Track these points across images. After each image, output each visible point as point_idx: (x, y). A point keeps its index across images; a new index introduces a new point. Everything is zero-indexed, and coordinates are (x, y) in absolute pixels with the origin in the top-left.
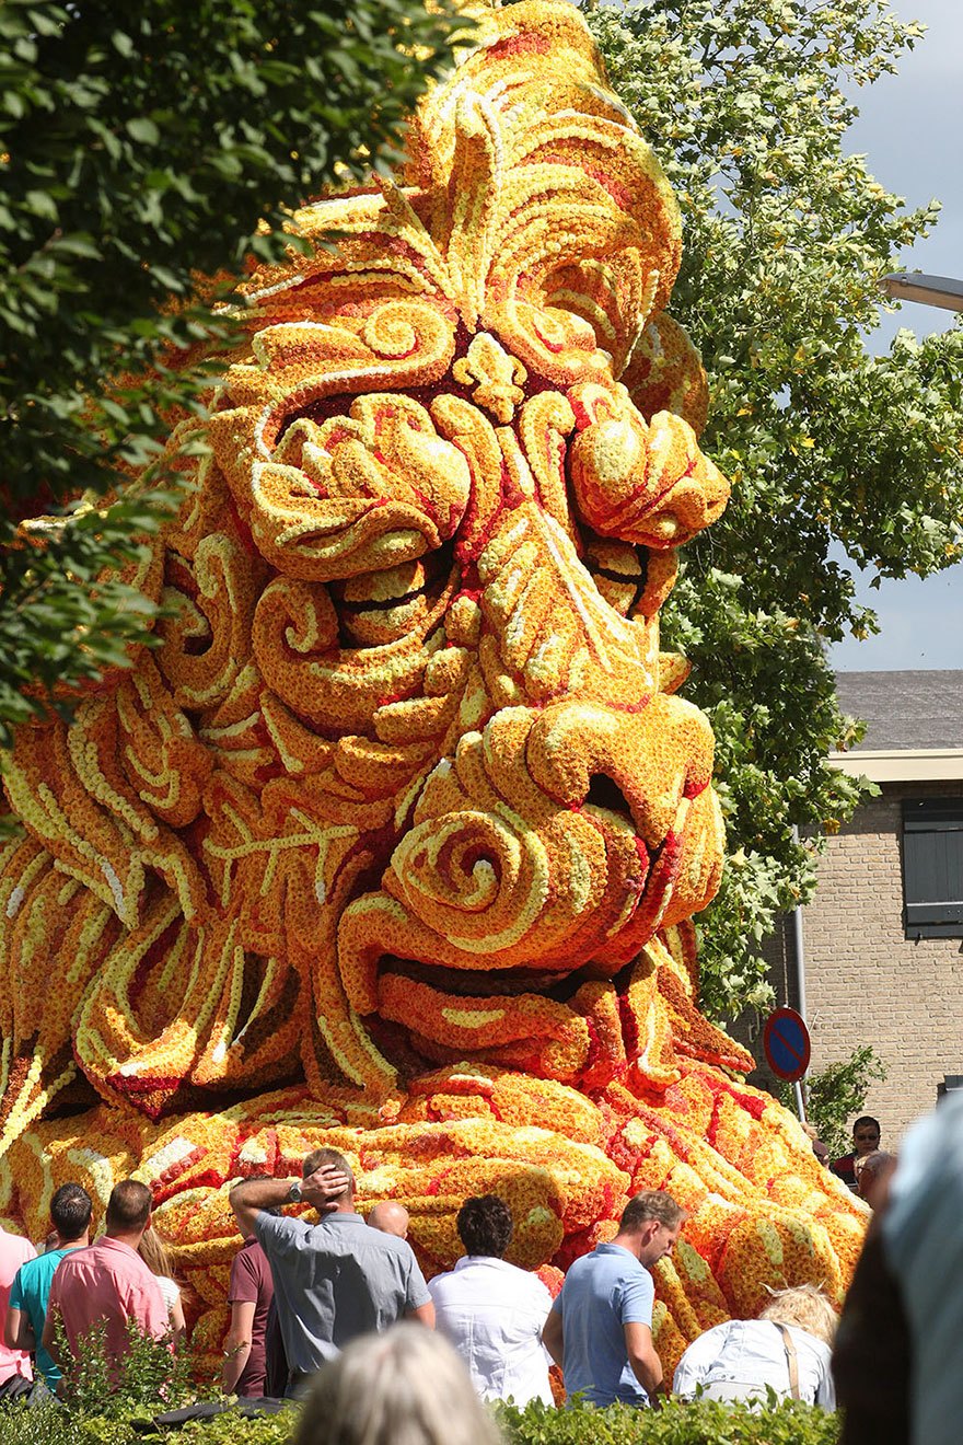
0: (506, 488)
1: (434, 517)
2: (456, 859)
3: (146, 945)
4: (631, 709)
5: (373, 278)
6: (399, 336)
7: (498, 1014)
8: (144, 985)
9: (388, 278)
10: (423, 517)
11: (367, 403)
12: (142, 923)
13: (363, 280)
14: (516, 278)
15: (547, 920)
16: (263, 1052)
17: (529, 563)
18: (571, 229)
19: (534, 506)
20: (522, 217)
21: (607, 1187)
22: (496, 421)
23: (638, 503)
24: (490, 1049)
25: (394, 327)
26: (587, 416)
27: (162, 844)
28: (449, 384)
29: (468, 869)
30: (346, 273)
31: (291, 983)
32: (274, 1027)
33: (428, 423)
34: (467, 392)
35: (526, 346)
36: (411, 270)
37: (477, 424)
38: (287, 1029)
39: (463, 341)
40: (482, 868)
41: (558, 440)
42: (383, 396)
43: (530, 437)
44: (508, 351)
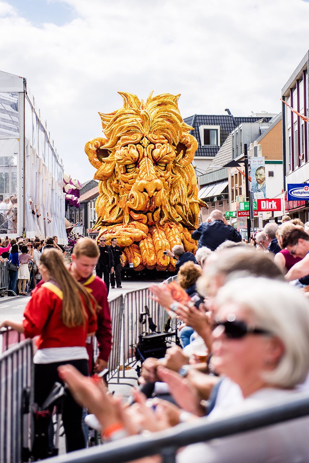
0: (143, 155)
1: (133, 159)
2: (131, 198)
3: (112, 207)
4: (149, 181)
5: (134, 131)
6: (135, 138)
7: (138, 216)
8: (112, 211)
9: (136, 131)
10: (131, 159)
11: (129, 145)
12: (112, 204)
13: (133, 131)
14: (153, 131)
15: (139, 205)
16: (119, 219)
17: (144, 164)
18: (160, 125)
19: (146, 158)
20: (155, 124)
21: (142, 236)
22: (144, 148)
23: (159, 158)
24: (138, 220)
25: (134, 137)
26: (156, 147)
27: (114, 195)
28: (139, 143)
29: (132, 199)
30: (131, 130)
31: (123, 211)
32: (120, 216)
33: (135, 148)
34: (141, 144)
35: (150, 139)
36: (138, 130)
37: (141, 148)
38: (122, 217)
39: (142, 139)
40: (133, 198)
41: (151, 150)
42: (131, 145)
43: (147, 150)
44: (148, 139)
